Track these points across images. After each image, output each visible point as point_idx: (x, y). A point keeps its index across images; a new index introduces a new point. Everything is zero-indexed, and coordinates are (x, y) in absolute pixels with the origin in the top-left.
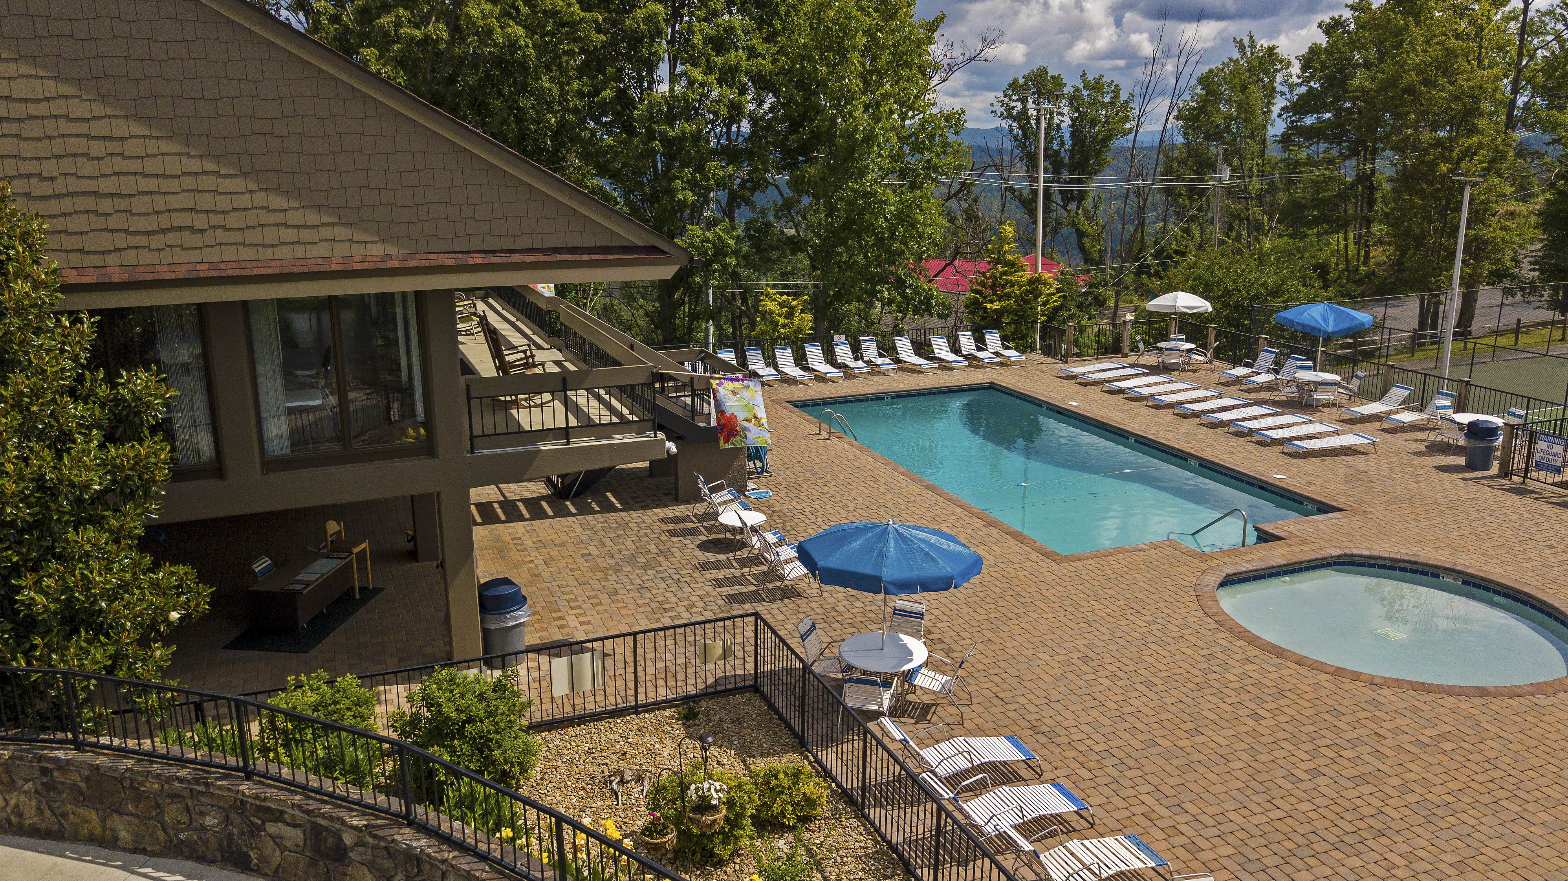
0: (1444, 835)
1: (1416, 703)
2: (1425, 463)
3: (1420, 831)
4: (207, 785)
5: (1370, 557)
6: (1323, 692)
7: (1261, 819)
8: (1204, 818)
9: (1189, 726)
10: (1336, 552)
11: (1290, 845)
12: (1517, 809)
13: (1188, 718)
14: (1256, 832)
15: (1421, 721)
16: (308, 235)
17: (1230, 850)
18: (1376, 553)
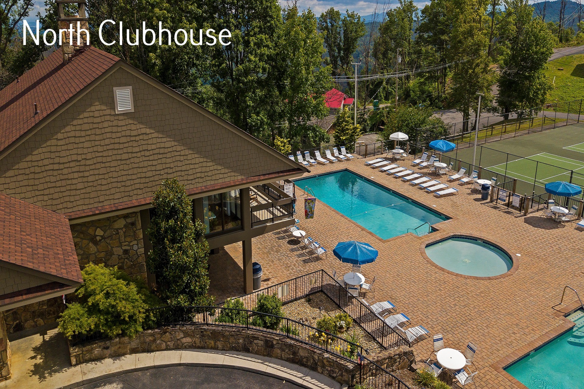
0: (483, 319)
1: (475, 283)
2: (471, 198)
3: (478, 318)
4: (240, 332)
5: (460, 235)
6: (454, 281)
7: (445, 319)
8: (433, 319)
9: (426, 294)
10: (452, 234)
11: (452, 325)
12: (498, 311)
13: (425, 292)
14: (445, 322)
15: (477, 288)
16: (226, 175)
17: (440, 327)
18: (462, 234)
